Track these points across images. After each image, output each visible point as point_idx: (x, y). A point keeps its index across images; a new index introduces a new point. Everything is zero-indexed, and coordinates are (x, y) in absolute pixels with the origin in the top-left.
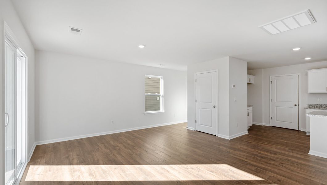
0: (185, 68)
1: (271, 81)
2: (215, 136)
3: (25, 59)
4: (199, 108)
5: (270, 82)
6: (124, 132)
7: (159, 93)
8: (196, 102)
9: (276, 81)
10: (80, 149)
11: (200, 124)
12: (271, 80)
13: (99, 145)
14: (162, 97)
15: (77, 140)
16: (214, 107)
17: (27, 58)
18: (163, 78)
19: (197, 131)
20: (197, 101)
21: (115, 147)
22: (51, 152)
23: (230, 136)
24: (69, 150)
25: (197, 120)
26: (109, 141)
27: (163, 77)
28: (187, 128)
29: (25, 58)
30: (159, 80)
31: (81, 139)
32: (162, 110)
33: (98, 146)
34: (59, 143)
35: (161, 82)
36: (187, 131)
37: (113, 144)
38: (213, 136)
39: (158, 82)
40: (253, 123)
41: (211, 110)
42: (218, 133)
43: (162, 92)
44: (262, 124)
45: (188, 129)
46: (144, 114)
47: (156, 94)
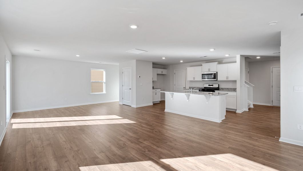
1: (175, 73)
2: (130, 106)
4: (124, 90)
6: (75, 106)
8: (123, 86)
11: (125, 100)
14: (104, 83)
15: (40, 110)
16: (130, 89)
18: (105, 71)
19: (123, 104)
23: (136, 105)
25: (123, 98)
28: (119, 103)
31: (43, 110)
32: (104, 92)
34: (28, 112)
37: (63, 111)
41: (129, 91)
42: (132, 104)
43: (104, 80)
46: (90, 95)
47: (100, 81)
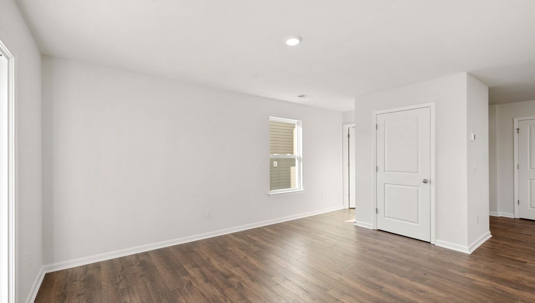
0: (349, 105)
1: (518, 129)
2: (428, 245)
3: (6, 61)
4: (385, 184)
5: (516, 131)
6: (232, 234)
7: (292, 153)
8: (377, 171)
9: (530, 128)
10: (149, 285)
11: (387, 217)
12: (516, 127)
13: (190, 272)
14: (299, 161)
15: (137, 255)
16: (425, 182)
17: (12, 60)
18: (301, 125)
19: (379, 230)
20: (379, 169)
21: (227, 277)
22: (79, 295)
23: (468, 245)
24: (121, 287)
25: (378, 208)
26: (208, 259)
27: (301, 122)
28: (355, 224)
29: (8, 58)
30: (293, 126)
31: (146, 254)
32: (299, 186)
33: (187, 274)
34: (97, 266)
35: (295, 131)
36: (353, 229)
37: (218, 267)
38: (424, 244)
39: (291, 131)
40: (490, 213)
41: (416, 188)
42: (437, 237)
43: (298, 151)
44: (498, 214)
45: (356, 227)
46: (269, 195)
47: (288, 154)
